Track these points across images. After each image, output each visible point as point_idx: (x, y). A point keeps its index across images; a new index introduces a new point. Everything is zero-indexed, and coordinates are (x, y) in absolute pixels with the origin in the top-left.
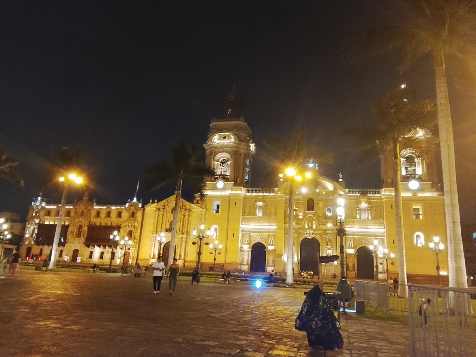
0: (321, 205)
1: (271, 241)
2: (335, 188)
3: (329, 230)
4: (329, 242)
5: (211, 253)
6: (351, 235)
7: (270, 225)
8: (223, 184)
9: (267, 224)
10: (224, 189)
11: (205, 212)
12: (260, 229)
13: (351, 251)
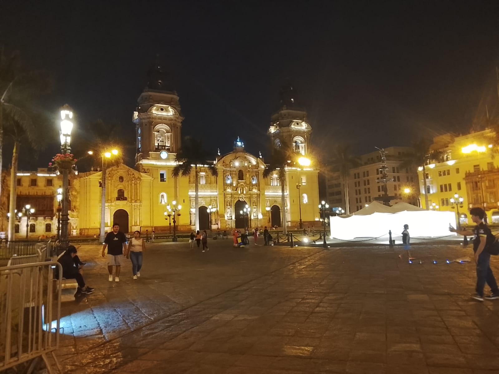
0: (248, 175)
1: (213, 204)
2: (258, 163)
3: (254, 194)
4: (254, 203)
5: (166, 219)
6: (268, 197)
7: (212, 191)
8: (167, 154)
9: (209, 191)
10: (168, 159)
11: (153, 180)
12: (205, 195)
13: (268, 209)
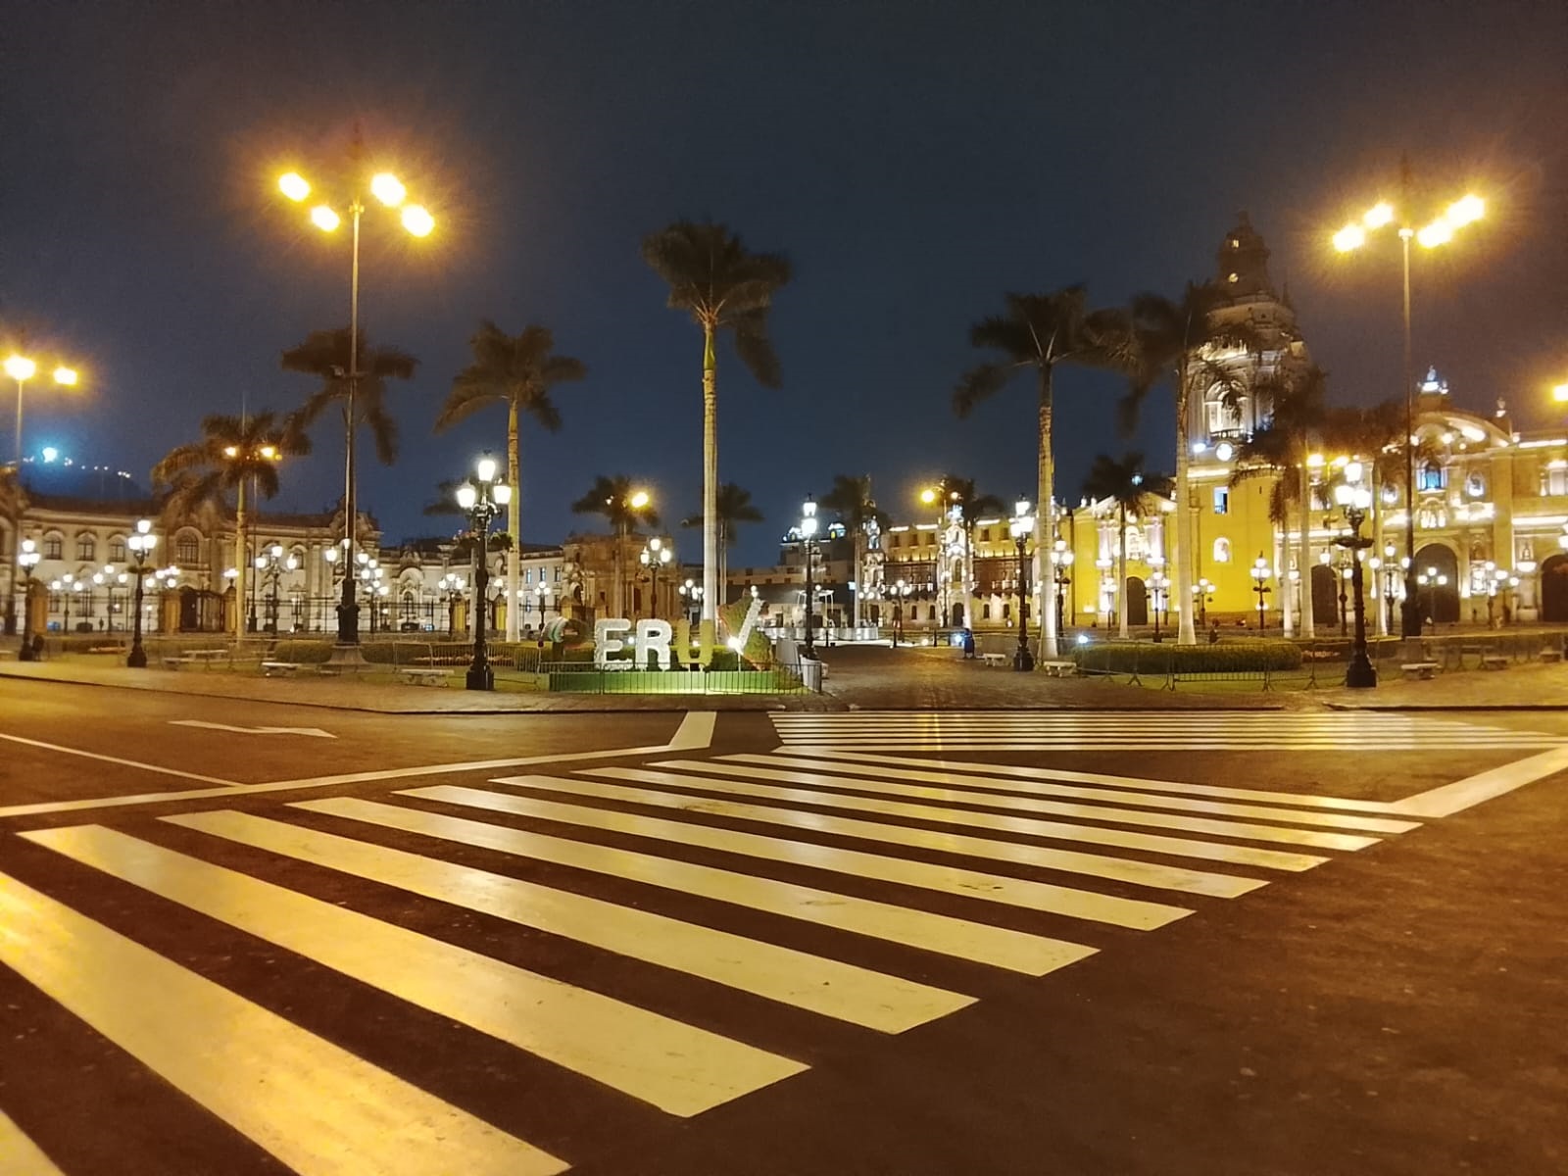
0: (1455, 474)
2: (1488, 435)
3: (1475, 527)
4: (1477, 552)
6: (1529, 532)
8: (1231, 449)
10: (1233, 459)
11: (1198, 513)
12: (1321, 537)
13: (1529, 567)
